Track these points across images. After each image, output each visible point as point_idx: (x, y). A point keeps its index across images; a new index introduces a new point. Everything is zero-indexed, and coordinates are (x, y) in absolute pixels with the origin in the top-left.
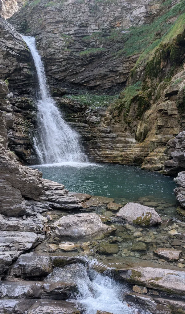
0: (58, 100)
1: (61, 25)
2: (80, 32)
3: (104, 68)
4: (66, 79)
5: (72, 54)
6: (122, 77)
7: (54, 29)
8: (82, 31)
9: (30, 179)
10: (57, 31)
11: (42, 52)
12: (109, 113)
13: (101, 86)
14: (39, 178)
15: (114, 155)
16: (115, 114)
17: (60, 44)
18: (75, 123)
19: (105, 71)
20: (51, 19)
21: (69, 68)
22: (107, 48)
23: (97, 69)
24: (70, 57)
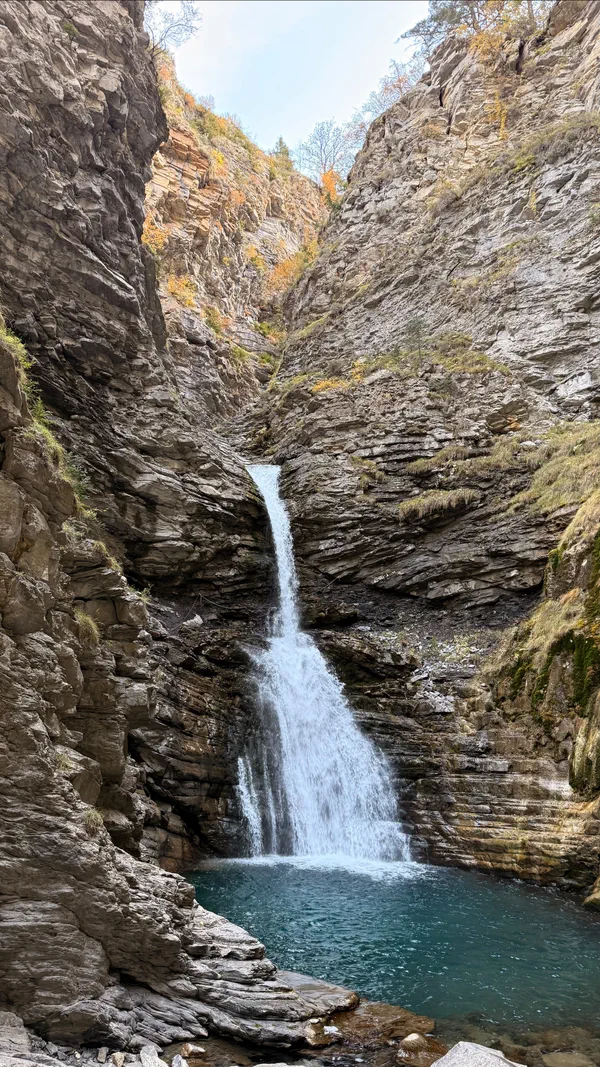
0: (328, 638)
1: (352, 434)
2: (401, 448)
3: (469, 546)
4: (359, 576)
5: (377, 507)
6: (526, 573)
7: (332, 443)
8: (407, 446)
9: (141, 907)
10: (342, 448)
11: (293, 503)
12: (484, 684)
13: (462, 597)
14: (174, 906)
15: (496, 840)
16: (501, 692)
17: (343, 483)
18: (375, 715)
19: (473, 553)
20: (327, 421)
21: (367, 547)
22: (481, 489)
23: (451, 549)
24: (372, 515)
